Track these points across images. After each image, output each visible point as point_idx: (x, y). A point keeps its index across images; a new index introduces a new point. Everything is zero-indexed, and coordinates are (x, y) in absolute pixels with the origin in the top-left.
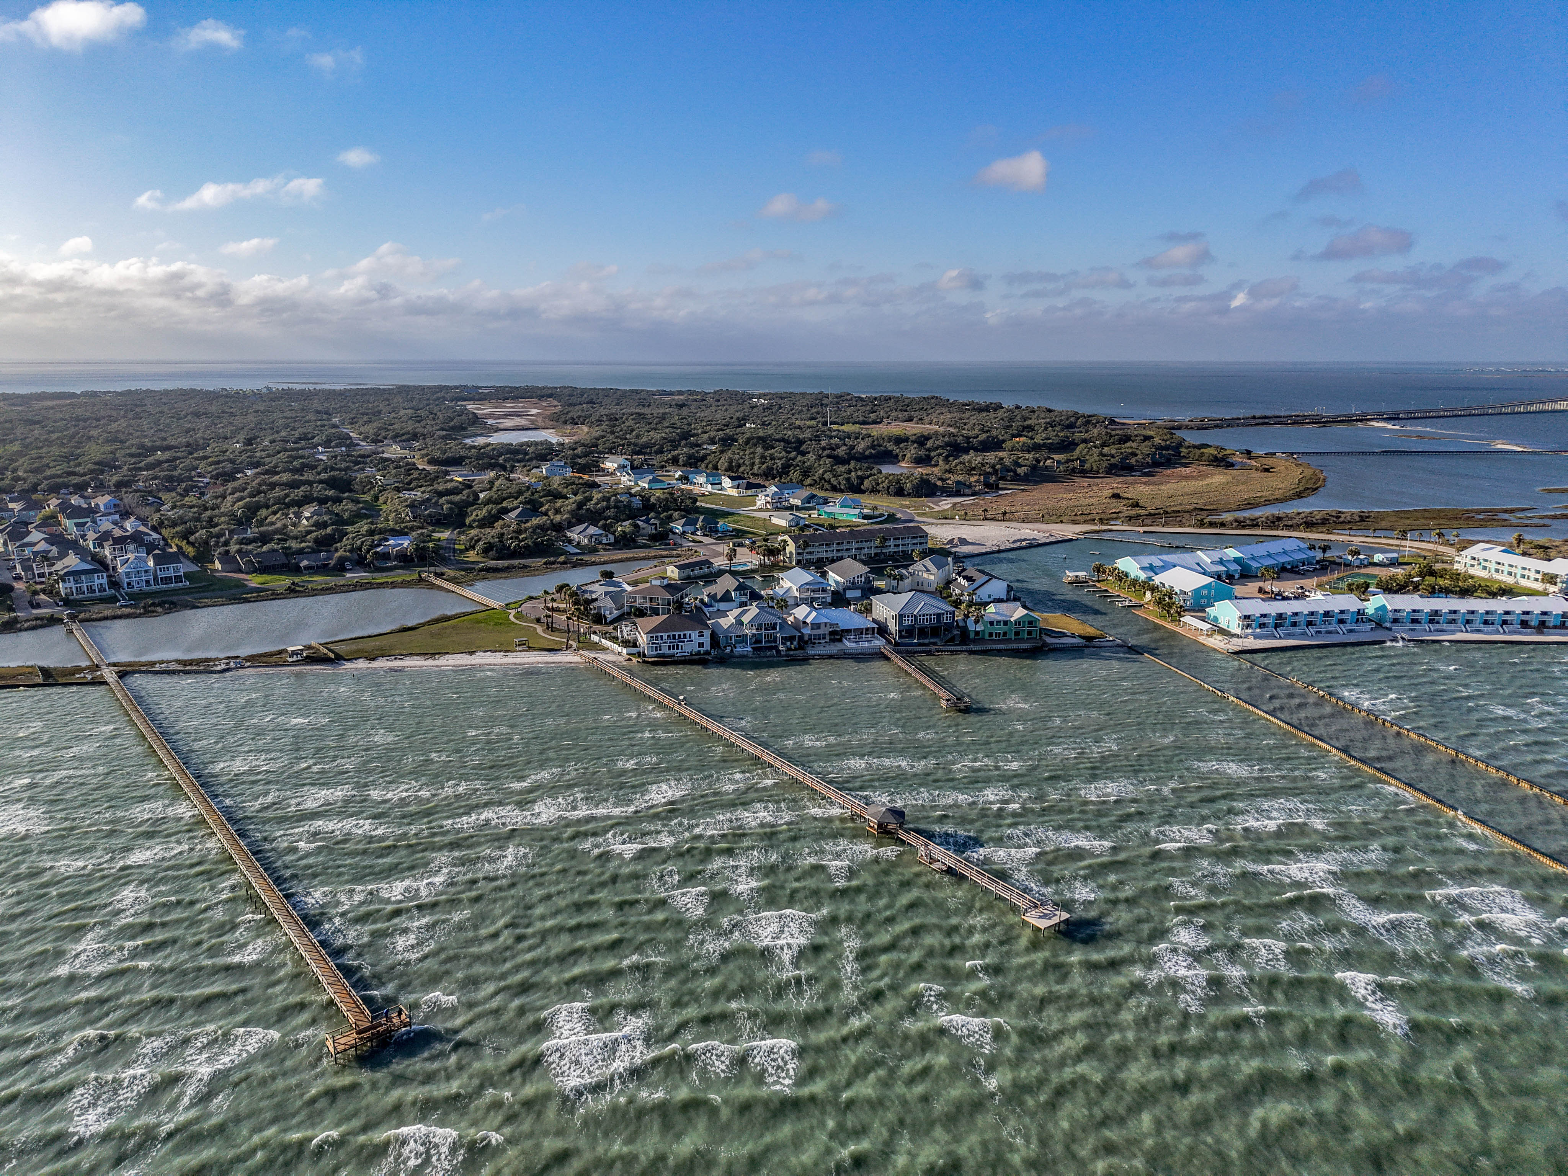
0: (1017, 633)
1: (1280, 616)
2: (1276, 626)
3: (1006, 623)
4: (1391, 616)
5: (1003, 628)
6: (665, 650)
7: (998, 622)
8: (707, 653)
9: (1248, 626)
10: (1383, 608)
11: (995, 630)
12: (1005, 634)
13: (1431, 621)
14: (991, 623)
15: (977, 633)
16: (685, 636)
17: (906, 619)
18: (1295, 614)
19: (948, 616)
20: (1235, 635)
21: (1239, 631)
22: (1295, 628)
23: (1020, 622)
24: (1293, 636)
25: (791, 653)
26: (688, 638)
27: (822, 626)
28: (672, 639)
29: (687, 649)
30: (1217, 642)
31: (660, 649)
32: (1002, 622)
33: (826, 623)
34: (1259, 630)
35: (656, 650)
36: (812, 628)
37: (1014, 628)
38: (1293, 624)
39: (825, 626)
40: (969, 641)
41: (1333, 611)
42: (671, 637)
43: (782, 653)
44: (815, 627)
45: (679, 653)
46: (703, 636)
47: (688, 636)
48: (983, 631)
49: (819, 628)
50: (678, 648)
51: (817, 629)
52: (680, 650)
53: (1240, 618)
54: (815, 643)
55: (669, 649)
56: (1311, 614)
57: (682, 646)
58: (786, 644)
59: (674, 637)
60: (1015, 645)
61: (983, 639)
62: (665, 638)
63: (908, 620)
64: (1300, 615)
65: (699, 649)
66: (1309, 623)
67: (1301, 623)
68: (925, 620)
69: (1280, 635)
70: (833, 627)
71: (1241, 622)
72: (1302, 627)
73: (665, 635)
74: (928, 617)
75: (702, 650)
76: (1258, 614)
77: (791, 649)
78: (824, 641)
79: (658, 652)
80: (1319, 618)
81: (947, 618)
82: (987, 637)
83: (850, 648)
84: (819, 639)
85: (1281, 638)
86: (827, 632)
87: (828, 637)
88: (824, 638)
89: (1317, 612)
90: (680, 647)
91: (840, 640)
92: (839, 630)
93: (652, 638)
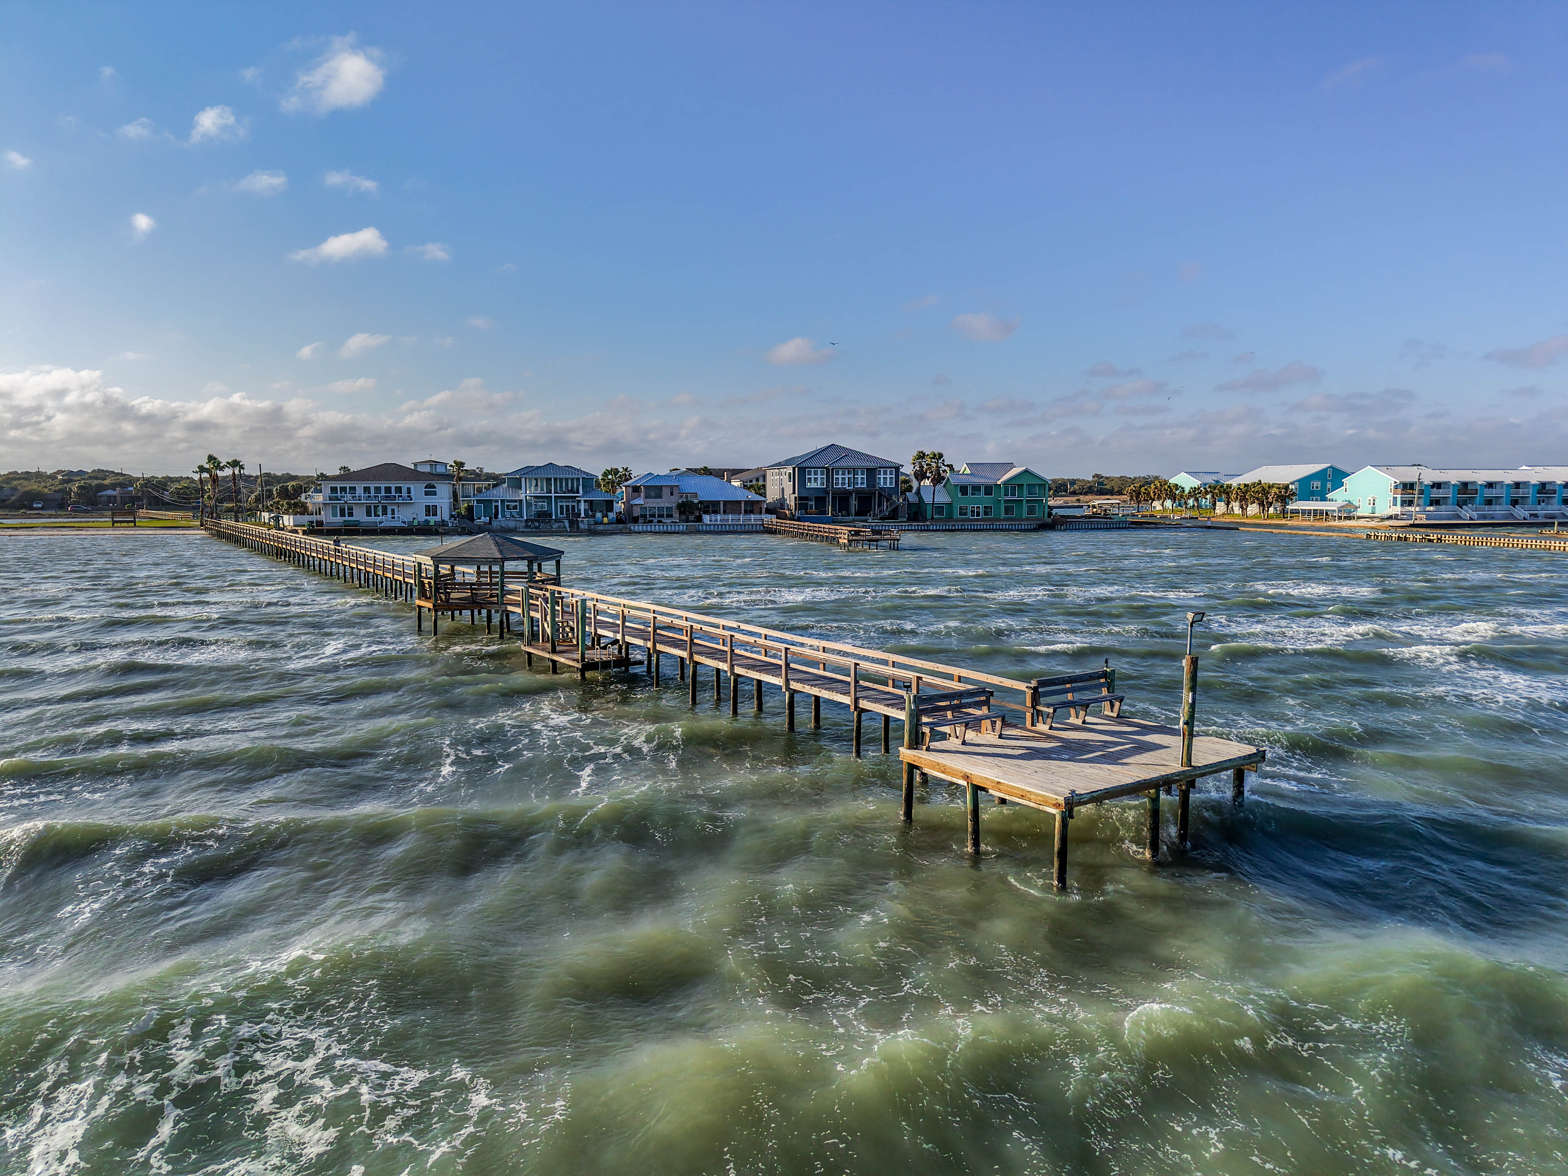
0: (1008, 510)
1: (1464, 486)
2: (1461, 504)
3: (988, 488)
5: (984, 499)
6: (360, 515)
7: (976, 488)
8: (443, 523)
9: (1410, 503)
11: (971, 501)
12: (987, 510)
14: (964, 490)
15: (939, 509)
16: (398, 490)
17: (813, 477)
18: (1490, 485)
19: (888, 476)
20: (1390, 518)
21: (1397, 510)
22: (1493, 507)
23: (1013, 489)
24: (1492, 518)
25: (601, 527)
26: (404, 493)
27: (666, 492)
28: (372, 494)
29: (404, 516)
30: (1362, 522)
31: (351, 515)
32: (982, 489)
33: (672, 487)
34: (1431, 508)
35: (342, 514)
36: (647, 497)
37: (1003, 498)
38: (1489, 502)
39: (672, 494)
40: (925, 519)
41: (1552, 483)
42: (372, 490)
43: (581, 526)
44: (653, 494)
45: (385, 521)
46: (435, 494)
47: (404, 490)
48: (950, 505)
49: (660, 497)
50: (385, 512)
51: (656, 497)
52: (390, 515)
53: (1396, 487)
54: (651, 522)
55: (369, 514)
56: (1517, 485)
57: (393, 510)
58: (594, 516)
59: (378, 489)
60: (1004, 523)
61: (950, 518)
62: (360, 491)
63: (816, 479)
64: (1498, 486)
65: (428, 518)
66: (1515, 503)
67: (1501, 501)
68: (847, 481)
69: (1468, 513)
70: (687, 497)
71: (1399, 496)
72: (1505, 507)
73: (360, 488)
74: (851, 476)
75: (432, 520)
76: (1427, 481)
77: (602, 523)
78: (669, 521)
79: (347, 518)
80: (1531, 493)
81: (885, 478)
82: (956, 514)
83: (710, 525)
84: (659, 516)
85: (1471, 519)
86: (674, 505)
87: (676, 515)
88: (670, 516)
89: (1526, 484)
90: (389, 511)
91: (699, 519)
92: (696, 501)
93: (334, 490)
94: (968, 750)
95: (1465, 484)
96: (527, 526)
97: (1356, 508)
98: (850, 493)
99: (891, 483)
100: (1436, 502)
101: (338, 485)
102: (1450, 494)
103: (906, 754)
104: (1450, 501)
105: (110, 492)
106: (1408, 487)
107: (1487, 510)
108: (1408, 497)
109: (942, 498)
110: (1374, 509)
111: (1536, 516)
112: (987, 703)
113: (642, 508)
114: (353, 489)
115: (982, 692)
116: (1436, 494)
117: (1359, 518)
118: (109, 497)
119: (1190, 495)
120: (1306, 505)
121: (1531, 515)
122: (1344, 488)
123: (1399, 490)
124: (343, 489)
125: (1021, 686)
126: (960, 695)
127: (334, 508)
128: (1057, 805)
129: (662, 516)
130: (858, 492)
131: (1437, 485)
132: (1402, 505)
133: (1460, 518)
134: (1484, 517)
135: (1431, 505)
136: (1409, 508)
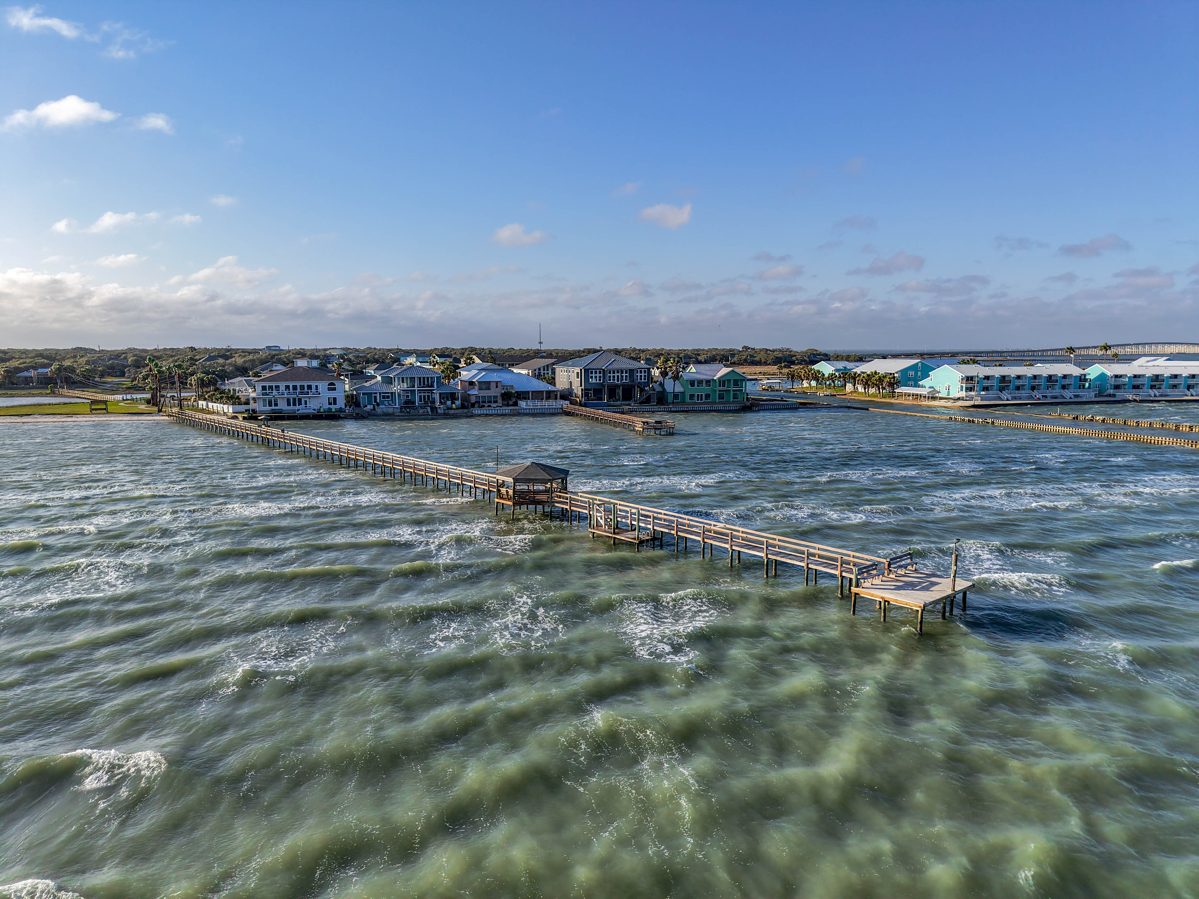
0: (721, 397)
1: (1003, 378)
2: (1001, 389)
3: (708, 382)
4: (1113, 381)
5: (704, 390)
6: (282, 405)
7: (700, 382)
8: (341, 410)
9: (970, 389)
10: (1103, 376)
11: (697, 390)
12: (708, 396)
13: (1152, 387)
14: (692, 383)
15: (676, 396)
16: (310, 387)
17: (594, 375)
18: (1019, 377)
19: (643, 374)
20: (959, 399)
21: (963, 394)
22: (1020, 392)
23: (724, 382)
24: (1020, 399)
25: (452, 412)
26: (314, 390)
27: (493, 385)
28: (291, 390)
29: (313, 405)
30: (942, 403)
31: (276, 405)
32: (704, 382)
33: (497, 382)
34: (983, 393)
35: (270, 405)
36: (480, 389)
37: (718, 388)
38: (1018, 388)
39: (497, 387)
40: (667, 403)
41: (1056, 375)
42: (291, 388)
43: (439, 411)
44: (484, 387)
45: (301, 409)
46: (335, 389)
47: (314, 387)
48: (683, 393)
49: (489, 389)
50: (300, 404)
51: (486, 389)
52: (303, 405)
53: (962, 379)
54: (483, 406)
55: (289, 404)
56: (1035, 377)
57: (306, 402)
58: (445, 403)
59: (295, 388)
60: (720, 406)
61: (683, 402)
62: (282, 388)
63: (596, 377)
64: (1024, 378)
65: (330, 406)
66: (1033, 388)
67: (1025, 387)
68: (616, 378)
69: (1006, 397)
70: (507, 389)
71: (964, 385)
72: (1028, 391)
73: (282, 385)
74: (619, 374)
75: (333, 407)
76: (981, 376)
77: (451, 409)
78: (495, 405)
79: (273, 407)
80: (1043, 382)
81: (641, 376)
82: (688, 399)
83: (526, 409)
84: (489, 402)
85: (1008, 400)
86: (499, 395)
87: (500, 401)
88: (496, 402)
89: (1040, 376)
90: (303, 402)
91: (516, 404)
92: (513, 392)
93: (264, 388)
94: (874, 587)
95: (1004, 377)
96: (401, 412)
97: (939, 392)
98: (618, 386)
99: (645, 379)
100: (986, 389)
101: (267, 384)
102: (995, 383)
103: (854, 589)
104: (995, 388)
105: (25, 374)
106: (969, 379)
107: (1017, 394)
108: (969, 385)
109: (679, 389)
110: (949, 392)
111: (1046, 397)
112: (876, 569)
113: (477, 397)
114: (277, 387)
115: (874, 565)
116: (986, 383)
117: (941, 398)
118: (26, 378)
119: (829, 378)
120: (908, 390)
121: (1043, 396)
122: (930, 378)
123: (965, 381)
124: (271, 387)
125: (884, 561)
126: (869, 566)
127: (264, 400)
128: (920, 607)
129: (490, 402)
130: (624, 385)
131: (987, 378)
132: (966, 391)
133: (1000, 399)
134: (1015, 398)
135: (983, 390)
136: (971, 393)
